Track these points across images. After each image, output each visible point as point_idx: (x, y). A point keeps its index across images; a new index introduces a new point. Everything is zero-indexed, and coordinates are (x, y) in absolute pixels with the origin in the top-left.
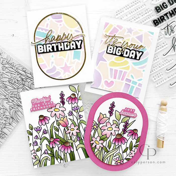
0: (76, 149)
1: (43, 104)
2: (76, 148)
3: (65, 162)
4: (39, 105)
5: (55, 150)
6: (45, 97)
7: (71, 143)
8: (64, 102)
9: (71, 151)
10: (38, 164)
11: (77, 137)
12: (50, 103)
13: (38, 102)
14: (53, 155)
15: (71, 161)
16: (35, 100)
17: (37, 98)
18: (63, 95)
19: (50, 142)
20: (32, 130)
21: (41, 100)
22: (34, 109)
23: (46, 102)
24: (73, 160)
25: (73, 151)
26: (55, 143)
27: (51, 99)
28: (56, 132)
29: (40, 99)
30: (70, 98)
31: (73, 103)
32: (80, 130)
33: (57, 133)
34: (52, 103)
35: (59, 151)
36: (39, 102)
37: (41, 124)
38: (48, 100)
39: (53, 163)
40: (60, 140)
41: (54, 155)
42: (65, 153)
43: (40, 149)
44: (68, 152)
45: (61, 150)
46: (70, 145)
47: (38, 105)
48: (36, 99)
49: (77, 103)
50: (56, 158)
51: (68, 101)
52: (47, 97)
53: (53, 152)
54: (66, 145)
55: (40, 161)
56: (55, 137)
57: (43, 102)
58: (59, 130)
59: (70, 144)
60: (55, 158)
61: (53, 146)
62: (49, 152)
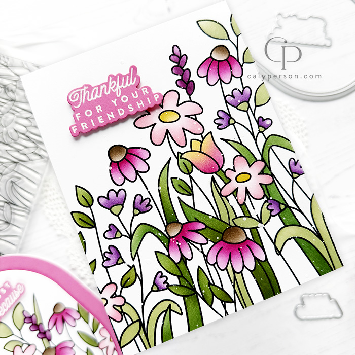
0: (276, 249)
1: (114, 102)
2: (274, 244)
3: (244, 306)
4: (99, 109)
5: (192, 267)
6: (116, 76)
7: (250, 229)
8: (189, 81)
9: (256, 259)
10: (138, 339)
11: (266, 202)
12: (140, 93)
13: (92, 98)
14: (189, 291)
15: (264, 299)
16: (79, 92)
17: (86, 85)
18: (180, 57)
19: (167, 241)
20: (90, 206)
21: (102, 87)
22: (83, 126)
23: (124, 91)
24: (275, 295)
25: (263, 259)
26: (187, 240)
27: (139, 78)
28: (183, 198)
29: (99, 86)
30: (210, 63)
31: (226, 78)
32: (272, 175)
33: (187, 200)
34: (145, 92)
35: (211, 268)
36: (96, 96)
37: (119, 179)
38: (131, 83)
39: (195, 322)
40: (207, 226)
41: (194, 289)
42: (234, 272)
43: (137, 275)
44: (244, 266)
45: (216, 263)
46: (247, 238)
47: (94, 110)
48: (83, 87)
49: (241, 77)
50: (204, 299)
51: (207, 76)
52: (124, 74)
53: (187, 276)
54: (235, 242)
55: (142, 325)
56: (182, 219)
57: (113, 95)
58: (192, 190)
59: (248, 231)
60: (201, 300)
61: (182, 255)
62: (173, 280)
